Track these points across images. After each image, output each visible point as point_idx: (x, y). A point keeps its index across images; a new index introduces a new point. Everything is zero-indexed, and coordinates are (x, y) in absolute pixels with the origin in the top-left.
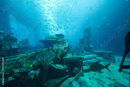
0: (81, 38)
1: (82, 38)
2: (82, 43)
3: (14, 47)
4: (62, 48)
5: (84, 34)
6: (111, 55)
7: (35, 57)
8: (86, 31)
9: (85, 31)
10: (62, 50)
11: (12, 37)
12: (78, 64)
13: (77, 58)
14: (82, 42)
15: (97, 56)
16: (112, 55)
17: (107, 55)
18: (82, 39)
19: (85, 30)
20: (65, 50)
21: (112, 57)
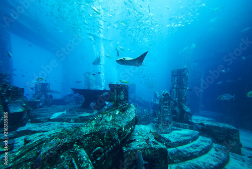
0: (165, 91)
1: (167, 92)
2: (166, 104)
3: (15, 111)
4: (120, 125)
5: (172, 81)
6: (231, 135)
7: (57, 157)
8: (175, 76)
9: (173, 76)
10: (121, 129)
11: (13, 87)
12: (157, 164)
13: (154, 149)
14: (166, 100)
15: (200, 134)
16: (233, 134)
17: (222, 134)
18: (167, 94)
19: (173, 72)
20: (128, 129)
21: (232, 140)
